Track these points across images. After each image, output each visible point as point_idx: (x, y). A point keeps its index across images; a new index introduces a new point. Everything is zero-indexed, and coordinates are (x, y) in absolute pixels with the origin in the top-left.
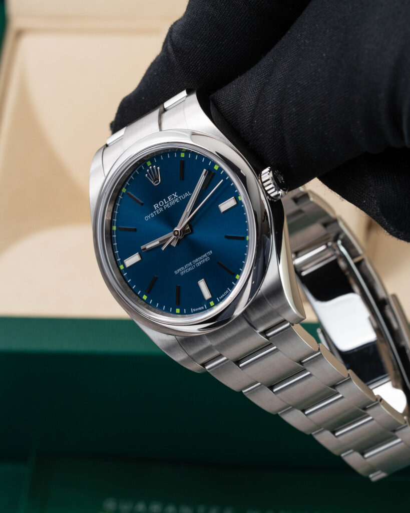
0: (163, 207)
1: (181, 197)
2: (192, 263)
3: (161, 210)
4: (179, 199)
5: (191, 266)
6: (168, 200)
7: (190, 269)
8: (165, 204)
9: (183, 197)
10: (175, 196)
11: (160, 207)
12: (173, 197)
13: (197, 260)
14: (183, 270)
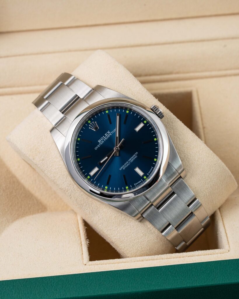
0: (103, 140)
1: (112, 132)
2: (128, 162)
3: (103, 142)
4: (111, 133)
5: (128, 163)
6: (106, 136)
7: (128, 165)
8: (104, 138)
9: (114, 131)
10: (109, 132)
11: (102, 141)
12: (108, 133)
13: (130, 159)
14: (124, 167)
